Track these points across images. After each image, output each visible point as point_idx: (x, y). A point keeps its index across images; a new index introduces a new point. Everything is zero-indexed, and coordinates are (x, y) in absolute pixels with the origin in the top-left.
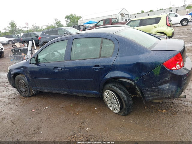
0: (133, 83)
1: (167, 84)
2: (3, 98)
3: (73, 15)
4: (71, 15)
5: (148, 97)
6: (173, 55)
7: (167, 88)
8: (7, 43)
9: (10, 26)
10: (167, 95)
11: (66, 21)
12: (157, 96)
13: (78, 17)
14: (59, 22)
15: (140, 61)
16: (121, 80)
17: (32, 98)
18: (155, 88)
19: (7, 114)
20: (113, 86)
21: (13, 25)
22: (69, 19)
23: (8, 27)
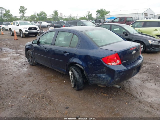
0: (83, 68)
1: (104, 75)
2: (19, 63)
3: (104, 10)
4: (102, 10)
5: (91, 80)
6: (111, 54)
7: (104, 77)
8: (46, 26)
9: (54, 14)
10: (103, 82)
11: (96, 15)
12: (97, 81)
13: (107, 12)
14: (91, 15)
15: (89, 54)
16: (77, 65)
17: (34, 66)
18: (95, 75)
19: (15, 72)
20: (73, 68)
21: (56, 13)
22: (99, 13)
23: (52, 14)
